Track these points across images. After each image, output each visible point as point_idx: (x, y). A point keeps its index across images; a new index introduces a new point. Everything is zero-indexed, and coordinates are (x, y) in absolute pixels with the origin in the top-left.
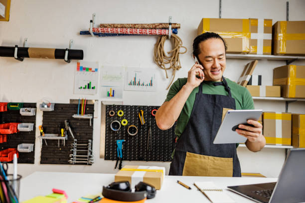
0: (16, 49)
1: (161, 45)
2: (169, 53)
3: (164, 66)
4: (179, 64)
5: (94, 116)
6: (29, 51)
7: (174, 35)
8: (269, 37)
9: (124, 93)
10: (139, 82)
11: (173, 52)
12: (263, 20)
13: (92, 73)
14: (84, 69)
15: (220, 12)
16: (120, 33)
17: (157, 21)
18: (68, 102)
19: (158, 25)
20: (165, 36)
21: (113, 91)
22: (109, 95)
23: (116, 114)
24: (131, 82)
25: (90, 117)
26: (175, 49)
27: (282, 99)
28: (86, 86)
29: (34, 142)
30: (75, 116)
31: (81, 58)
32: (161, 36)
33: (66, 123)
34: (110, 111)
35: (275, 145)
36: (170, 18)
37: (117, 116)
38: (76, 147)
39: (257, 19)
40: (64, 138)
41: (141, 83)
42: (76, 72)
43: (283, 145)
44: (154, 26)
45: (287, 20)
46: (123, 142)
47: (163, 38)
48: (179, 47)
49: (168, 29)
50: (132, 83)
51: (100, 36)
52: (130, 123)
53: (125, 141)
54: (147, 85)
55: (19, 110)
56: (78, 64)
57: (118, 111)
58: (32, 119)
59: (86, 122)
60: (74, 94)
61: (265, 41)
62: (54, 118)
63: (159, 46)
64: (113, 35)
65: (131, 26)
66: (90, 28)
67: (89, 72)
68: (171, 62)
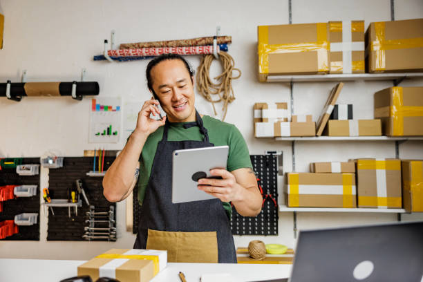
0: (9, 85)
1: (204, 68)
2: (218, 79)
4: (231, 94)
6: (25, 87)
7: (222, 53)
8: (361, 46)
11: (223, 76)
12: (350, 23)
13: (112, 113)
14: (102, 108)
15: (290, 15)
16: (145, 54)
17: (198, 34)
18: (81, 154)
19: (201, 41)
20: (208, 55)
26: (225, 72)
27: (384, 138)
28: (105, 131)
29: (38, 212)
30: (91, 174)
31: (97, 92)
32: (203, 55)
33: (78, 184)
35: (377, 208)
36: (218, 29)
38: (93, 216)
39: (341, 22)
40: (76, 205)
42: (91, 112)
43: (389, 208)
44: (194, 42)
45: (393, 19)
47: (207, 58)
48: (230, 69)
49: (211, 44)
51: (120, 61)
55: (15, 169)
56: (94, 101)
58: (35, 180)
60: (89, 142)
61: (354, 54)
62: (64, 178)
63: (202, 70)
65: (162, 44)
66: (104, 52)
67: (108, 113)
68: (220, 91)
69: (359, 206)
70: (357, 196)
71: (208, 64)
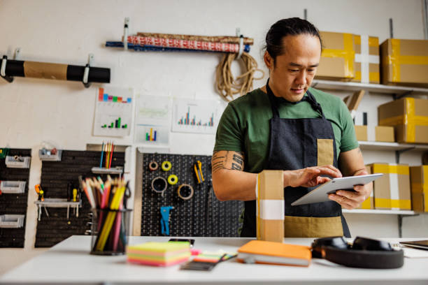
0: (4, 62)
1: (227, 68)
2: (238, 79)
3: (232, 97)
5: (126, 171)
6: (24, 65)
7: (245, 54)
8: (376, 59)
9: (171, 135)
10: (194, 120)
11: (244, 77)
12: (368, 38)
13: (122, 104)
14: (110, 98)
17: (221, 33)
18: (84, 148)
19: (223, 39)
20: (232, 53)
21: (155, 133)
22: (148, 138)
23: (160, 166)
25: (120, 172)
26: (248, 73)
27: (396, 145)
28: (112, 124)
29: (25, 213)
30: (95, 170)
31: (107, 80)
32: (228, 53)
34: (150, 162)
35: (390, 209)
36: (238, 31)
37: (162, 170)
39: (359, 36)
40: (77, 205)
41: (197, 122)
42: (98, 102)
43: (401, 210)
44: (216, 39)
46: (171, 210)
47: (231, 57)
48: (254, 71)
49: (238, 43)
50: (184, 121)
51: (136, 50)
52: (180, 181)
53: (173, 208)
54: (206, 125)
55: (4, 159)
56: (101, 90)
57: (162, 162)
58: (23, 175)
60: (93, 135)
61: (371, 65)
62: (60, 174)
63: (225, 68)
64: (158, 49)
65: (183, 37)
66: (123, 38)
67: (117, 104)
68: (242, 91)
69: (376, 207)
70: (374, 198)
71: (231, 62)
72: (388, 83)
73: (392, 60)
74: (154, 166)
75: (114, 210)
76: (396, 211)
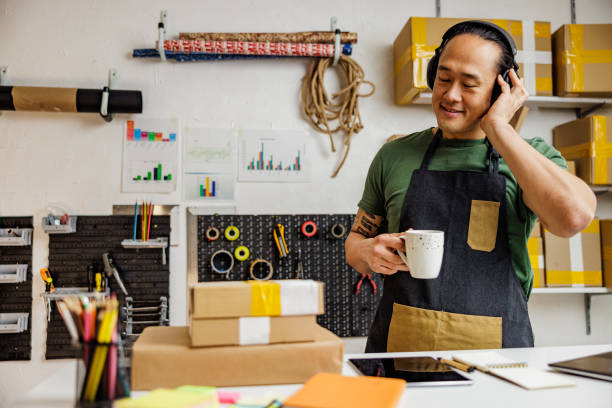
1: (318, 79)
2: (335, 97)
3: (326, 125)
4: (357, 121)
5: (172, 243)
6: (13, 93)
7: (345, 57)
8: (546, 58)
9: (238, 187)
10: (271, 162)
11: (343, 95)
12: (533, 24)
13: (163, 143)
14: (145, 135)
15: (438, 9)
16: (226, 51)
17: (306, 27)
18: (109, 212)
19: (310, 36)
20: (325, 58)
21: (214, 183)
22: (204, 192)
23: (223, 234)
24: (252, 163)
25: (164, 245)
26: (350, 87)
28: (149, 174)
29: (28, 310)
30: (126, 243)
31: (138, 109)
32: (318, 58)
33: (107, 261)
34: (208, 228)
35: (570, 286)
36: (334, 21)
37: (226, 240)
38: (131, 314)
39: (520, 22)
41: (275, 165)
42: (126, 142)
43: (586, 286)
44: (300, 37)
47: (322, 63)
48: (358, 83)
49: (333, 42)
50: (255, 164)
51: (179, 60)
52: (254, 255)
54: (289, 169)
56: (131, 124)
57: (225, 228)
58: (23, 255)
59: (153, 256)
60: (121, 191)
61: (539, 67)
62: (77, 251)
63: (314, 80)
64: (211, 57)
65: (249, 37)
66: (157, 43)
67: (156, 143)
68: (341, 115)
69: (548, 284)
70: (545, 269)
71: (323, 73)
72: (565, 94)
73: (570, 58)
74: (213, 233)
75: (104, 344)
76: (579, 288)
